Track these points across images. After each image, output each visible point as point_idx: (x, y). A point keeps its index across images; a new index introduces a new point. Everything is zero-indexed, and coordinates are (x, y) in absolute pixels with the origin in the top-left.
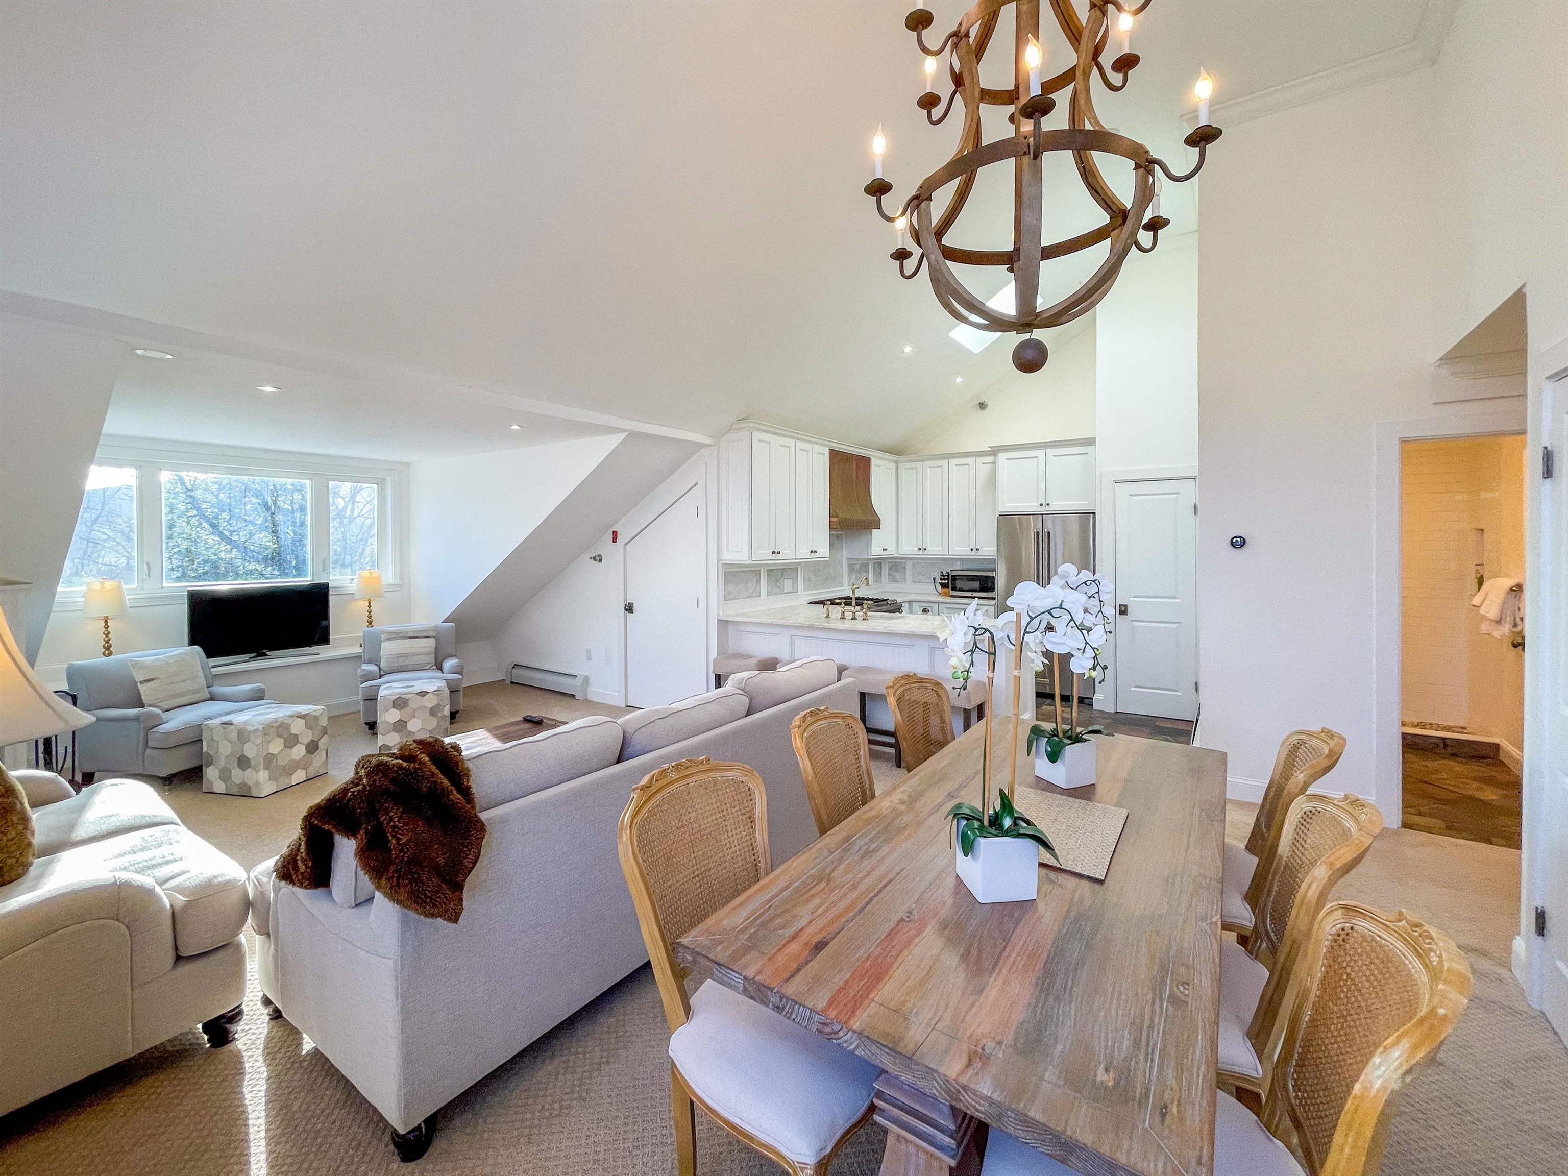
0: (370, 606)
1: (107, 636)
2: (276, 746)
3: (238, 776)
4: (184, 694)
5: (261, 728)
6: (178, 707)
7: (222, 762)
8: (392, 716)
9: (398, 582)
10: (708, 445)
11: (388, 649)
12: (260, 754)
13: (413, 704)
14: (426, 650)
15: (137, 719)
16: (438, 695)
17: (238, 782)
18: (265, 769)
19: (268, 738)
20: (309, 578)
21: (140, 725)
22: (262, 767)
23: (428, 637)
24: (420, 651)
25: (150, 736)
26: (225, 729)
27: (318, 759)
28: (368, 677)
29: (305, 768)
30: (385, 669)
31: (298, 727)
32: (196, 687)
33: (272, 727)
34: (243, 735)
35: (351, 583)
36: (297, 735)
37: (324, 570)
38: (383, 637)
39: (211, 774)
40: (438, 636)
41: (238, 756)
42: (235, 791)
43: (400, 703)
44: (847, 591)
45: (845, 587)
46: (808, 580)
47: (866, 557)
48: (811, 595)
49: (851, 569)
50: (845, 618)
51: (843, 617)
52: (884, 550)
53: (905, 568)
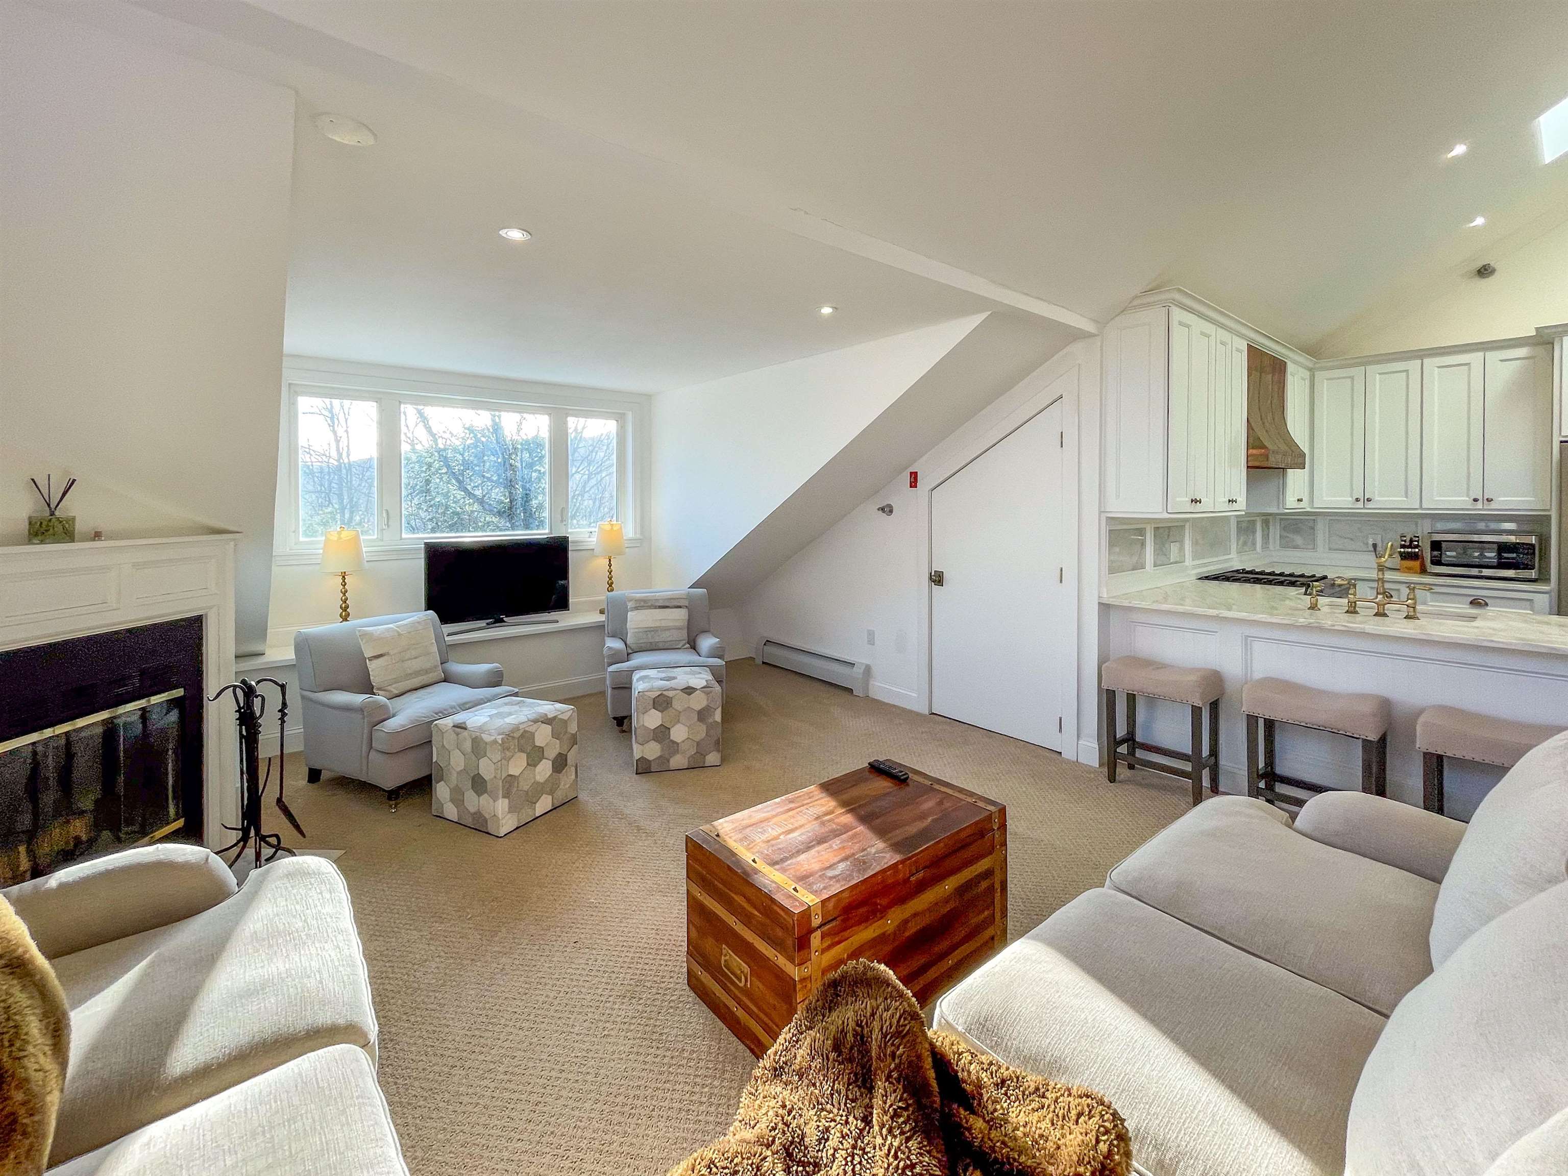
0: (610, 565)
1: (344, 595)
2: (517, 765)
3: (473, 802)
4: (417, 673)
5: (499, 739)
6: (409, 691)
7: (454, 778)
8: (653, 720)
9: (638, 536)
10: (1091, 335)
11: (636, 620)
12: (498, 776)
13: (677, 705)
14: (678, 624)
15: (360, 710)
16: (707, 694)
17: (472, 810)
18: (504, 797)
19: (508, 754)
20: (547, 531)
21: (364, 718)
22: (501, 796)
23: (680, 607)
24: (671, 624)
25: (375, 735)
26: (458, 734)
27: (568, 777)
28: (617, 658)
29: (551, 793)
30: (633, 646)
31: (543, 736)
32: (428, 665)
33: (513, 737)
34: (478, 747)
35: (589, 537)
36: (542, 748)
37: (562, 521)
38: (630, 605)
39: (442, 791)
40: (690, 606)
41: (472, 775)
42: (469, 821)
43: (661, 702)
44: (1235, 562)
45: (1233, 555)
46: (1195, 543)
47: (1273, 510)
48: (1199, 566)
49: (1240, 530)
50: (1356, 612)
51: (1352, 610)
52: (1300, 500)
53: (1313, 528)
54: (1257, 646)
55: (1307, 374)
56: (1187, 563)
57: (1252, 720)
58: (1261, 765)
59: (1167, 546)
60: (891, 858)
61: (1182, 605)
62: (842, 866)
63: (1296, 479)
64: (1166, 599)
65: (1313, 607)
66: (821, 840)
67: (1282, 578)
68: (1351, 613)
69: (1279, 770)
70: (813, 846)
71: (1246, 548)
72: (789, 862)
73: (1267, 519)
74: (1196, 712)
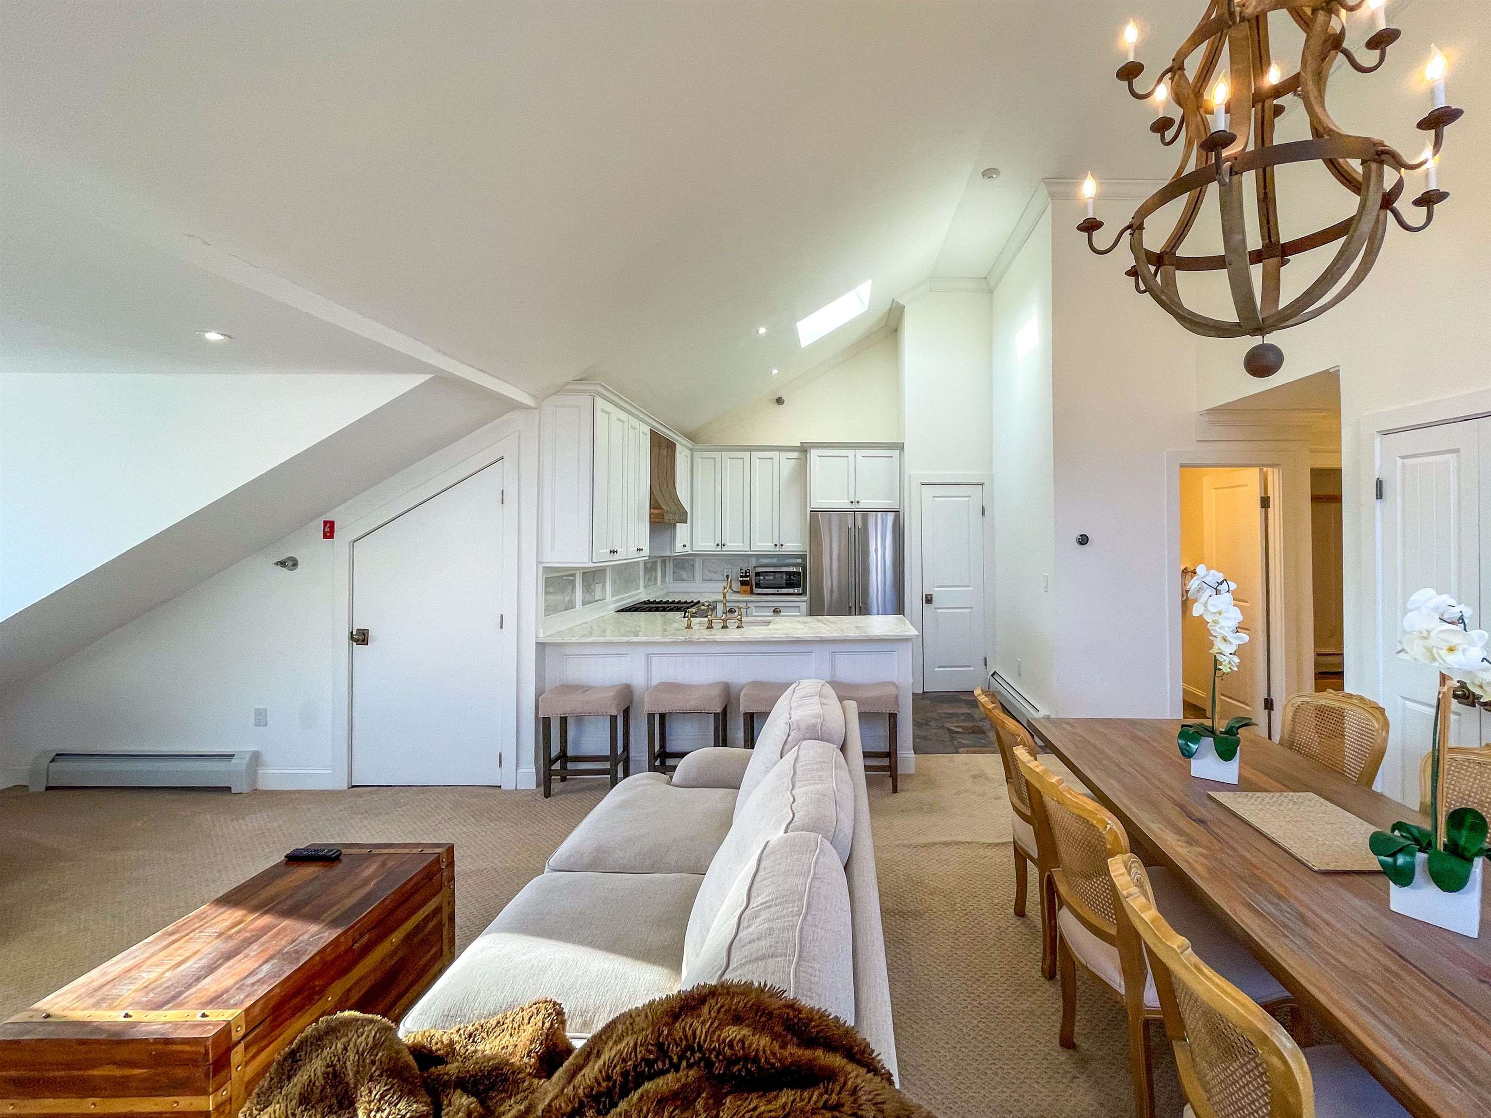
10: (528, 407)
44: (643, 594)
45: (642, 589)
46: (614, 582)
47: (668, 554)
48: (617, 601)
49: (646, 568)
50: (712, 628)
51: (710, 627)
52: (684, 546)
53: (693, 566)
54: (655, 660)
55: (689, 453)
56: (608, 600)
57: (651, 716)
58: (657, 748)
59: (592, 587)
60: (329, 935)
61: (603, 636)
62: (266, 968)
63: (682, 529)
64: (591, 633)
65: (689, 627)
66: (228, 956)
67: (673, 606)
68: (710, 628)
69: (668, 750)
70: (221, 965)
71: (650, 584)
72: (186, 994)
73: (664, 560)
74: (613, 719)
